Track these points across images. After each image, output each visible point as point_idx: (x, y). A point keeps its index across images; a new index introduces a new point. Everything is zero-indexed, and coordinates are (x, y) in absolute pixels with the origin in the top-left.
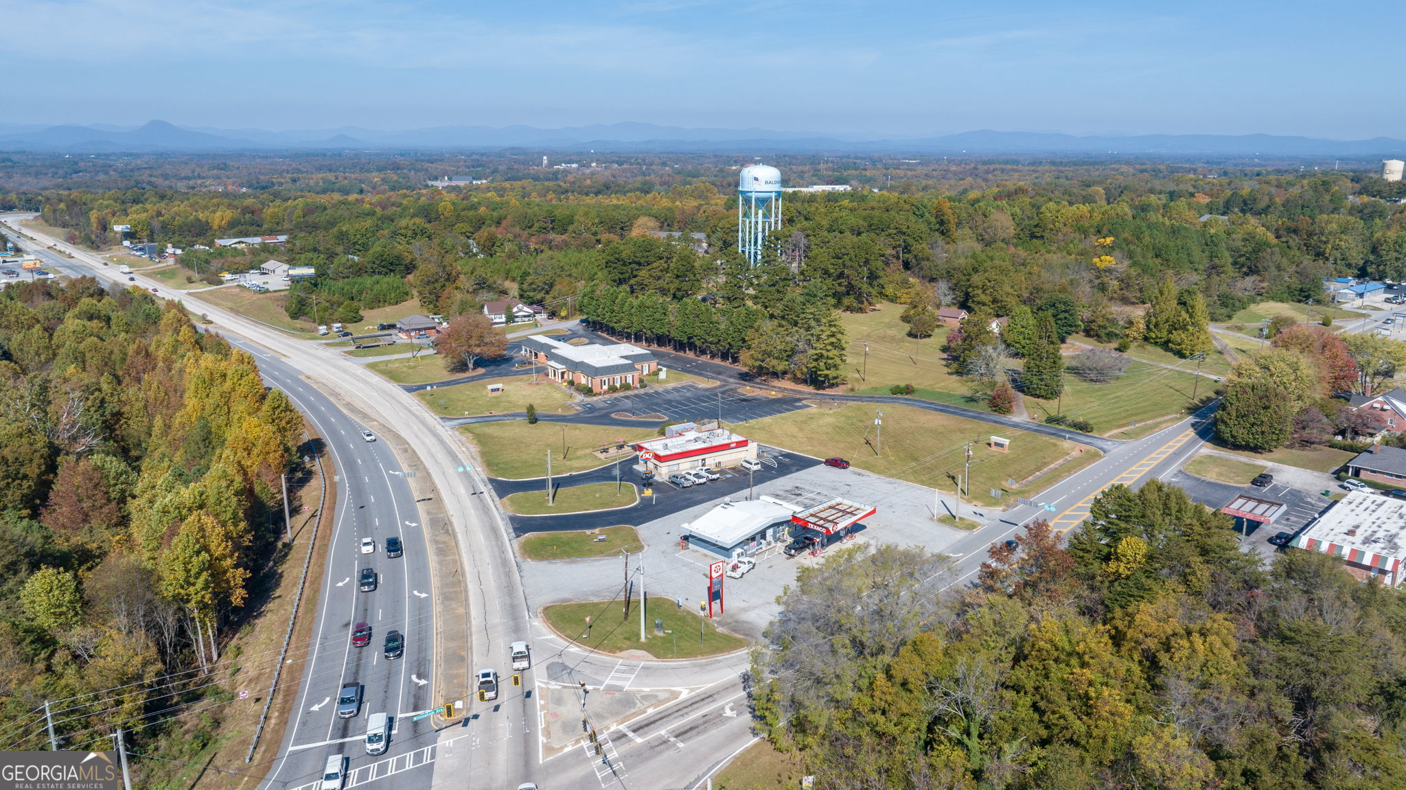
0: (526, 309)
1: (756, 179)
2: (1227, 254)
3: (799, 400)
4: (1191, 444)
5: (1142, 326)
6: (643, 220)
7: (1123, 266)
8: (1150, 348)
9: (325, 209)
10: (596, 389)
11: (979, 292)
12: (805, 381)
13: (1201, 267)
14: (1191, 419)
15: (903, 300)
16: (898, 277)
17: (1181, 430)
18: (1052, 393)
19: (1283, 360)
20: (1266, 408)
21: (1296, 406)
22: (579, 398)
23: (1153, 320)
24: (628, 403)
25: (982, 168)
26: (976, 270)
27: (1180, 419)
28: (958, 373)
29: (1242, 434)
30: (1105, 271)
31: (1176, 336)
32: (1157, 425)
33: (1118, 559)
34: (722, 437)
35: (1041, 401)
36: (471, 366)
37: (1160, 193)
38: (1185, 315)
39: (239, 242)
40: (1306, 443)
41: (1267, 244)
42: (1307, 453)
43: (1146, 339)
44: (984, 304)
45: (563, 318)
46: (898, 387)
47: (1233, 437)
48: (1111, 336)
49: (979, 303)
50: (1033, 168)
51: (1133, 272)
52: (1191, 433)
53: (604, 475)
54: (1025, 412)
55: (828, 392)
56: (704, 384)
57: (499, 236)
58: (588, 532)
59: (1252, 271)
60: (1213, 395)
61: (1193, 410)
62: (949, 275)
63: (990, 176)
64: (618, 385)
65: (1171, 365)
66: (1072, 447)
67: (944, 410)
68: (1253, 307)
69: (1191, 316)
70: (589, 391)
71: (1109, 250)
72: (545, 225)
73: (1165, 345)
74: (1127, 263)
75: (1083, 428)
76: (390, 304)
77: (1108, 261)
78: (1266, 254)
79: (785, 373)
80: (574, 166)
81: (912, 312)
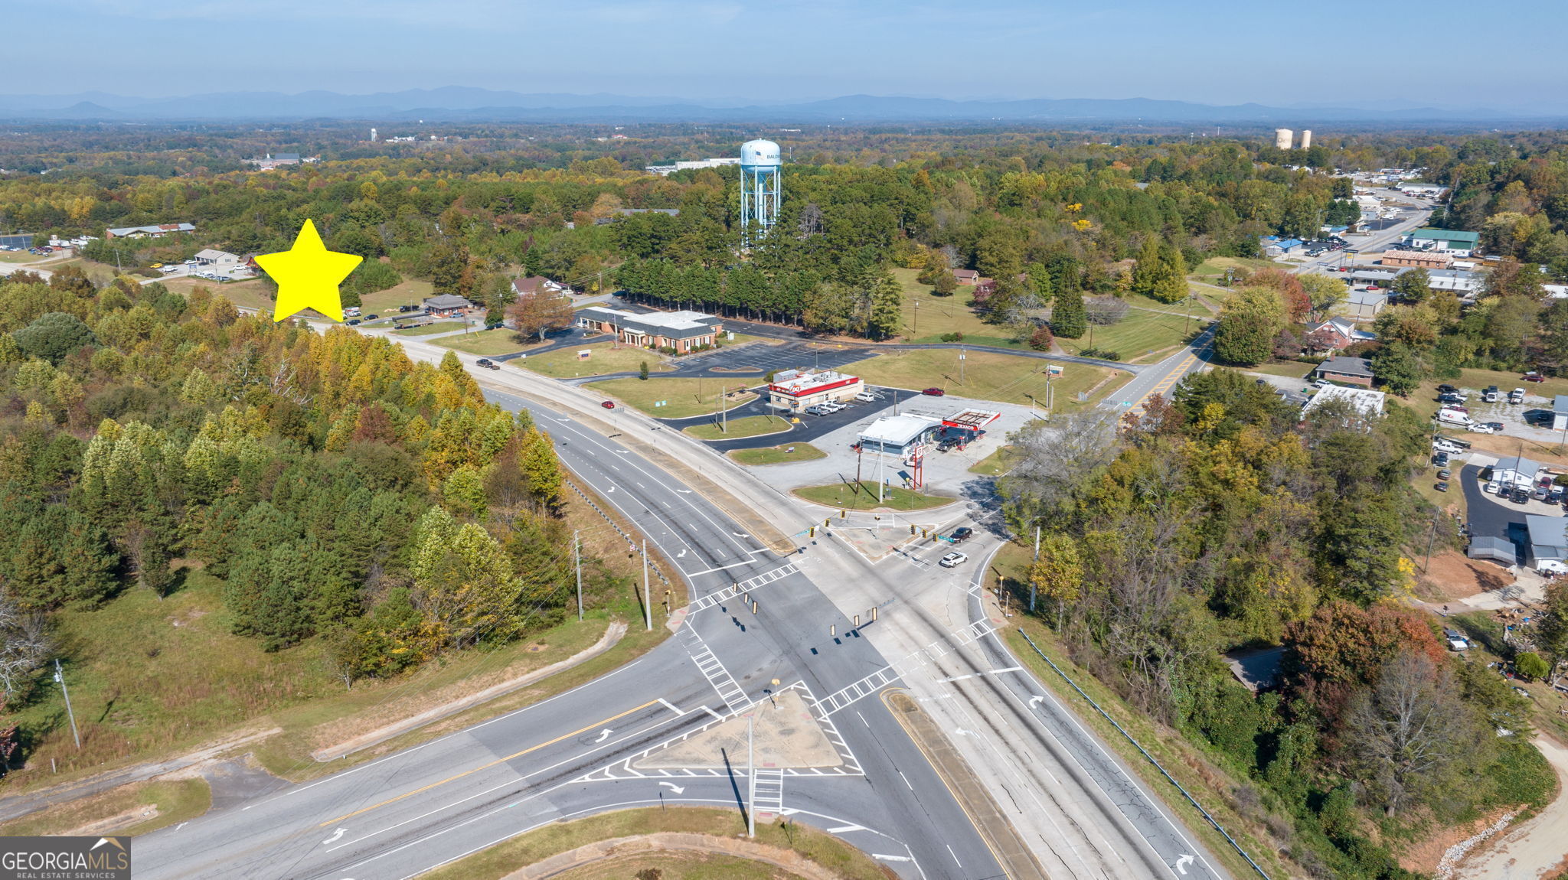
0: (554, 285)
1: (758, 154)
2: (1179, 216)
3: (867, 350)
4: (1197, 365)
5: (1130, 278)
6: (604, 197)
7: (1098, 229)
8: (1137, 297)
9: (208, 193)
10: (681, 350)
11: (987, 254)
12: (862, 335)
13: (1159, 229)
14: (1189, 348)
15: (913, 265)
16: (904, 243)
17: (1185, 356)
18: (1077, 334)
19: (1262, 294)
20: (1254, 332)
21: (1274, 330)
22: (668, 359)
23: (1140, 272)
24: (716, 361)
25: (874, 138)
26: (980, 235)
27: (1181, 348)
28: (992, 322)
29: (1237, 353)
30: (1084, 233)
31: (1161, 285)
32: (1165, 353)
33: (1204, 419)
34: (834, 378)
35: (1069, 340)
36: (542, 337)
37: (1078, 162)
38: (1166, 267)
39: (137, 232)
40: (1281, 359)
41: (1211, 206)
42: (1283, 366)
43: (1133, 289)
44: (992, 265)
45: (594, 292)
46: (948, 335)
47: (1230, 356)
48: (1104, 287)
49: (987, 264)
50: (926, 137)
51: (1108, 233)
52: (1194, 358)
53: (744, 412)
54: (1059, 348)
55: (885, 343)
56: (772, 342)
57: (466, 217)
58: (772, 448)
59: (1200, 231)
60: (1200, 331)
61: (1188, 342)
62: (953, 240)
63: (886, 146)
64: (698, 345)
65: (1155, 308)
66: (1108, 371)
67: (994, 351)
68: (1206, 261)
69: (1172, 268)
70: (674, 352)
71: (1084, 214)
72: (504, 205)
73: (1150, 294)
74: (1100, 226)
75: (1112, 357)
76: (382, 288)
77: (1085, 224)
78: (1211, 216)
79: (841, 329)
80: (410, 139)
81: (930, 274)
